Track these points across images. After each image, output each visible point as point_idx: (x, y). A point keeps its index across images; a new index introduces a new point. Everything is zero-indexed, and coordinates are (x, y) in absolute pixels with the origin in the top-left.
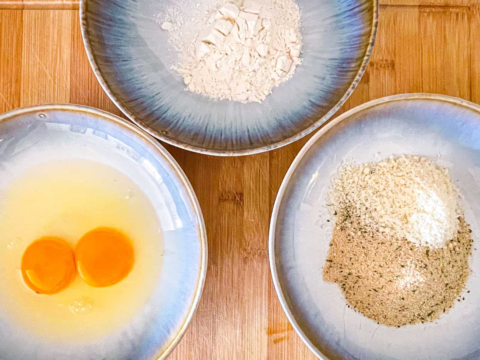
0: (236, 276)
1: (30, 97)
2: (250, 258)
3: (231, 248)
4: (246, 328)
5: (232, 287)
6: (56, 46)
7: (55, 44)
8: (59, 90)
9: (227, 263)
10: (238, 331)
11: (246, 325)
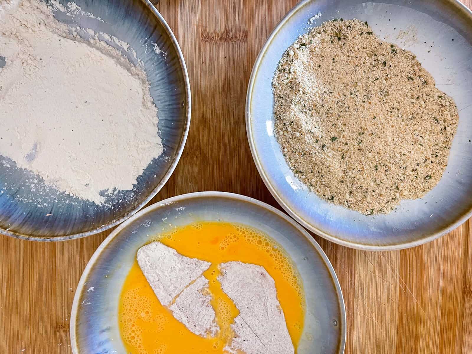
0: (206, 133)
1: (390, 298)
2: (193, 150)
3: (211, 158)
4: (196, 86)
5: (209, 123)
6: (367, 344)
7: (367, 345)
8: (364, 303)
9: (214, 145)
10: (204, 83)
11: (196, 89)
